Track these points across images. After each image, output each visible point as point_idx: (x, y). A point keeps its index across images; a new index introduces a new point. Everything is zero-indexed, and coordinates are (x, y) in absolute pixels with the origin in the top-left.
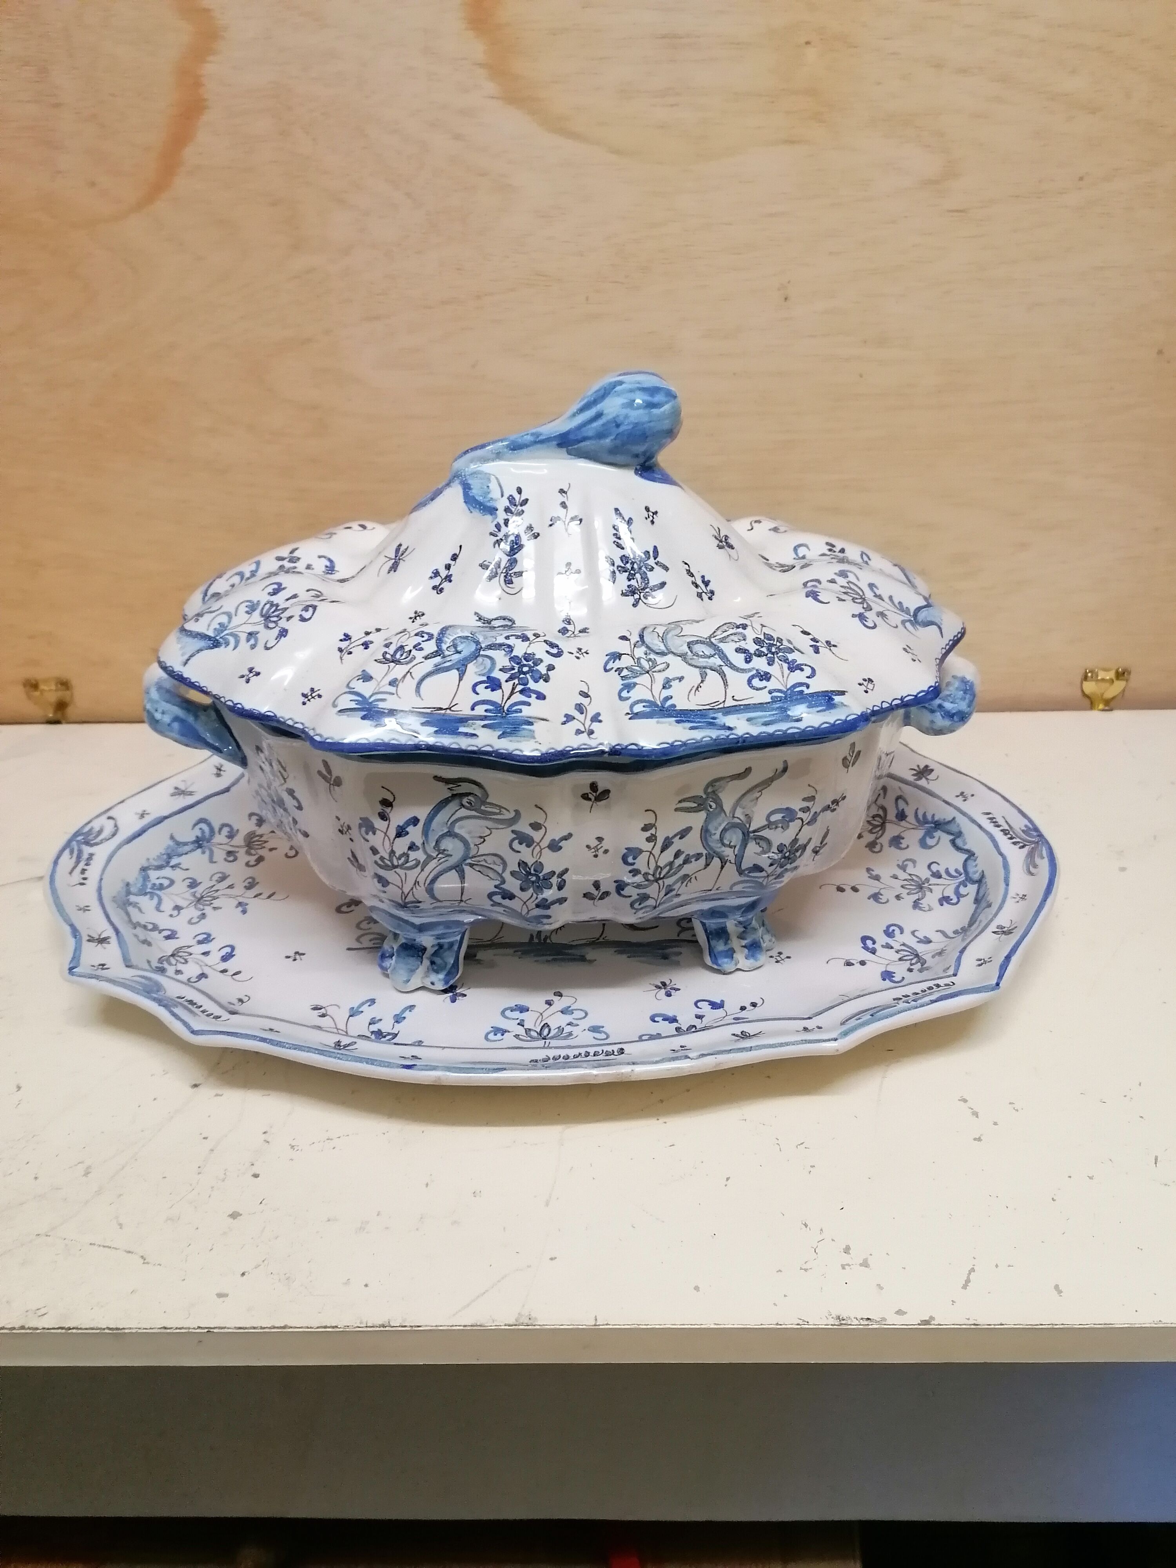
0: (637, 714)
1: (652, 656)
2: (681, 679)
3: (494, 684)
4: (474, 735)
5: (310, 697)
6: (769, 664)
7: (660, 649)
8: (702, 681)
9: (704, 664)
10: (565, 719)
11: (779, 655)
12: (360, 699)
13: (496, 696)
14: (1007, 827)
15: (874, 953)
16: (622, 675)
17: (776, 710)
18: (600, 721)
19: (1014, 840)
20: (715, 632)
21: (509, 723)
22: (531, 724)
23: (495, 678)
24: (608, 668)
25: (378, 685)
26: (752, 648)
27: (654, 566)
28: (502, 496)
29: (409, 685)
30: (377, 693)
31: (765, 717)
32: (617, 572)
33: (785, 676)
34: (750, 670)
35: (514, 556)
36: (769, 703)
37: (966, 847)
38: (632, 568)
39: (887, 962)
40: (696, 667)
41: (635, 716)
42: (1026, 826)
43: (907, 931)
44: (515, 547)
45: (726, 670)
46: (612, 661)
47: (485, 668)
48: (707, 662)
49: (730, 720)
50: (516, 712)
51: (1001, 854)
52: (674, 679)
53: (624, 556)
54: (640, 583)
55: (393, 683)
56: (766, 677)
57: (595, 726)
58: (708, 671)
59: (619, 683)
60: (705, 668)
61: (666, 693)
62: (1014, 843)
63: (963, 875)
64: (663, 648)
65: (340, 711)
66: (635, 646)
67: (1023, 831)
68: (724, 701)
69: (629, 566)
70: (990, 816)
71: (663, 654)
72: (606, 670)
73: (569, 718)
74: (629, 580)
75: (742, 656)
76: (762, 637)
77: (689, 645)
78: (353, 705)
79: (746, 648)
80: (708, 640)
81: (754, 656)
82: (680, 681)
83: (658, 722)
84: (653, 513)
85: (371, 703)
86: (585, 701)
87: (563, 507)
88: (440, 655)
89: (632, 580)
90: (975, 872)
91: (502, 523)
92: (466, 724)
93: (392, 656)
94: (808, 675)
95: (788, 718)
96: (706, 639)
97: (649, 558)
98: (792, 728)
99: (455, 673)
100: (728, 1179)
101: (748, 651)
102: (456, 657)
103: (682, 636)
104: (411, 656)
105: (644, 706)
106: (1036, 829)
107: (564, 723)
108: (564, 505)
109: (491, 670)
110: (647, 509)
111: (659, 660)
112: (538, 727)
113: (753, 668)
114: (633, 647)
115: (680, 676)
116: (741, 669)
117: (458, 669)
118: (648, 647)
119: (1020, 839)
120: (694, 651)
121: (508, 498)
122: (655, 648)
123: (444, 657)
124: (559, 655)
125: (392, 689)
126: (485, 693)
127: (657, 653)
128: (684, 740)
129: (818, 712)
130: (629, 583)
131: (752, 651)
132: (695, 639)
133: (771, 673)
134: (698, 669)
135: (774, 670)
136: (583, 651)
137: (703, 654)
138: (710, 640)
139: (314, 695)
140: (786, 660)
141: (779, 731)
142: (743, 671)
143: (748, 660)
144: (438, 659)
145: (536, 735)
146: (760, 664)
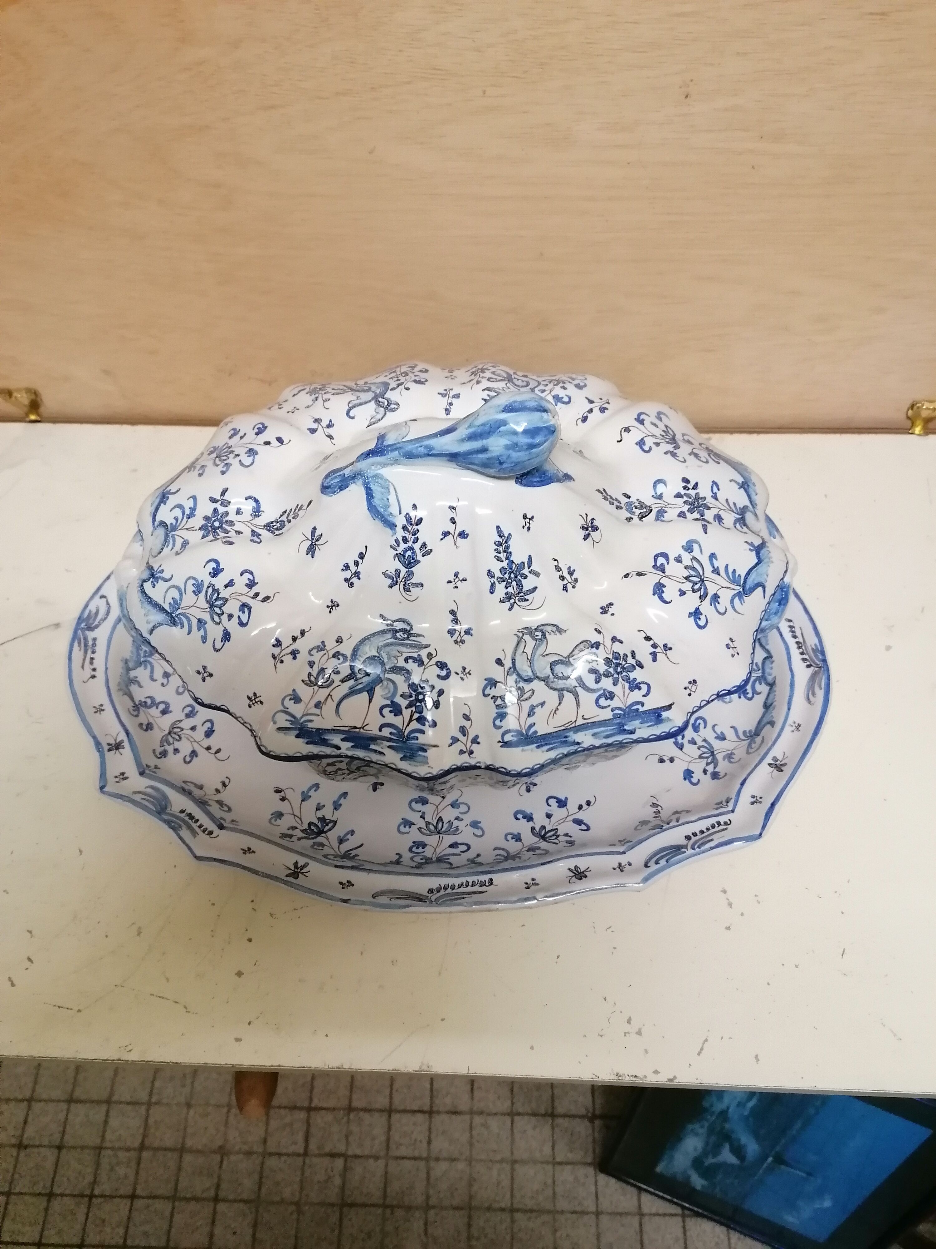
0: (506, 743)
1: (521, 684)
2: (542, 704)
3: (397, 710)
4: (382, 753)
5: (254, 701)
6: (614, 684)
7: (527, 676)
8: (560, 704)
9: (562, 686)
10: (451, 741)
11: (623, 675)
12: (293, 720)
13: (397, 721)
14: (801, 640)
15: (681, 749)
16: (496, 704)
17: (615, 725)
18: (479, 743)
19: (804, 656)
20: (573, 651)
21: (407, 748)
22: (425, 751)
23: (397, 704)
24: (486, 692)
25: (307, 707)
26: (602, 668)
27: (528, 574)
28: (400, 514)
29: (330, 706)
30: (307, 715)
31: (606, 731)
32: (497, 583)
33: (626, 696)
34: (598, 690)
35: (411, 569)
36: (610, 719)
37: (767, 647)
38: (510, 577)
39: (689, 759)
40: (555, 689)
41: (506, 744)
42: (815, 645)
43: (709, 725)
44: (412, 561)
45: (580, 690)
46: (489, 687)
47: (389, 692)
48: (565, 684)
49: (578, 737)
50: (413, 738)
51: (791, 670)
52: (537, 706)
53: (503, 568)
54: (515, 589)
55: (318, 705)
56: (610, 696)
57: (475, 747)
58: (565, 693)
59: (494, 712)
60: (563, 689)
61: (530, 721)
62: (804, 660)
63: (760, 671)
64: (530, 674)
65: (279, 729)
66: (508, 674)
67: (812, 649)
68: (575, 721)
69: (507, 576)
70: (791, 624)
71: (529, 680)
72: (484, 695)
73: (455, 740)
74: (506, 588)
75: (593, 676)
76: (611, 657)
77: (552, 665)
78: (288, 725)
79: (597, 669)
80: (567, 660)
81: (603, 677)
82: (542, 707)
83: (523, 750)
84: (530, 519)
85: (302, 723)
86: (467, 724)
87: (452, 522)
88: (353, 678)
89: (509, 588)
90: (770, 675)
91: (400, 539)
92: (375, 743)
93: (315, 679)
94: (644, 694)
95: (624, 731)
96: (566, 658)
97: (524, 568)
98: (626, 739)
99: (365, 695)
100: (558, 957)
101: (599, 671)
102: (366, 679)
103: (547, 655)
104: (330, 680)
105: (512, 736)
106: (823, 653)
107: (450, 745)
108: (453, 521)
109: (394, 694)
110: (525, 517)
111: (527, 687)
112: (431, 752)
113: (601, 688)
114: (506, 674)
115: (542, 701)
116: (592, 689)
117: (368, 691)
118: (519, 675)
119: (809, 657)
120: (555, 672)
121: (405, 517)
122: (524, 674)
123: (356, 680)
124: (447, 677)
125: (317, 711)
126: (390, 718)
127: (526, 680)
128: (541, 763)
129: (648, 726)
130: (506, 591)
131: (601, 672)
132: (556, 658)
133: (615, 693)
134: (557, 692)
135: (617, 690)
136: (467, 671)
137: (562, 675)
138: (569, 660)
139: (257, 700)
140: (628, 680)
141: (616, 741)
142: (593, 691)
143: (597, 681)
144: (352, 682)
145: (429, 761)
146: (607, 683)
